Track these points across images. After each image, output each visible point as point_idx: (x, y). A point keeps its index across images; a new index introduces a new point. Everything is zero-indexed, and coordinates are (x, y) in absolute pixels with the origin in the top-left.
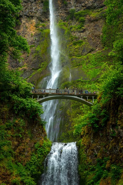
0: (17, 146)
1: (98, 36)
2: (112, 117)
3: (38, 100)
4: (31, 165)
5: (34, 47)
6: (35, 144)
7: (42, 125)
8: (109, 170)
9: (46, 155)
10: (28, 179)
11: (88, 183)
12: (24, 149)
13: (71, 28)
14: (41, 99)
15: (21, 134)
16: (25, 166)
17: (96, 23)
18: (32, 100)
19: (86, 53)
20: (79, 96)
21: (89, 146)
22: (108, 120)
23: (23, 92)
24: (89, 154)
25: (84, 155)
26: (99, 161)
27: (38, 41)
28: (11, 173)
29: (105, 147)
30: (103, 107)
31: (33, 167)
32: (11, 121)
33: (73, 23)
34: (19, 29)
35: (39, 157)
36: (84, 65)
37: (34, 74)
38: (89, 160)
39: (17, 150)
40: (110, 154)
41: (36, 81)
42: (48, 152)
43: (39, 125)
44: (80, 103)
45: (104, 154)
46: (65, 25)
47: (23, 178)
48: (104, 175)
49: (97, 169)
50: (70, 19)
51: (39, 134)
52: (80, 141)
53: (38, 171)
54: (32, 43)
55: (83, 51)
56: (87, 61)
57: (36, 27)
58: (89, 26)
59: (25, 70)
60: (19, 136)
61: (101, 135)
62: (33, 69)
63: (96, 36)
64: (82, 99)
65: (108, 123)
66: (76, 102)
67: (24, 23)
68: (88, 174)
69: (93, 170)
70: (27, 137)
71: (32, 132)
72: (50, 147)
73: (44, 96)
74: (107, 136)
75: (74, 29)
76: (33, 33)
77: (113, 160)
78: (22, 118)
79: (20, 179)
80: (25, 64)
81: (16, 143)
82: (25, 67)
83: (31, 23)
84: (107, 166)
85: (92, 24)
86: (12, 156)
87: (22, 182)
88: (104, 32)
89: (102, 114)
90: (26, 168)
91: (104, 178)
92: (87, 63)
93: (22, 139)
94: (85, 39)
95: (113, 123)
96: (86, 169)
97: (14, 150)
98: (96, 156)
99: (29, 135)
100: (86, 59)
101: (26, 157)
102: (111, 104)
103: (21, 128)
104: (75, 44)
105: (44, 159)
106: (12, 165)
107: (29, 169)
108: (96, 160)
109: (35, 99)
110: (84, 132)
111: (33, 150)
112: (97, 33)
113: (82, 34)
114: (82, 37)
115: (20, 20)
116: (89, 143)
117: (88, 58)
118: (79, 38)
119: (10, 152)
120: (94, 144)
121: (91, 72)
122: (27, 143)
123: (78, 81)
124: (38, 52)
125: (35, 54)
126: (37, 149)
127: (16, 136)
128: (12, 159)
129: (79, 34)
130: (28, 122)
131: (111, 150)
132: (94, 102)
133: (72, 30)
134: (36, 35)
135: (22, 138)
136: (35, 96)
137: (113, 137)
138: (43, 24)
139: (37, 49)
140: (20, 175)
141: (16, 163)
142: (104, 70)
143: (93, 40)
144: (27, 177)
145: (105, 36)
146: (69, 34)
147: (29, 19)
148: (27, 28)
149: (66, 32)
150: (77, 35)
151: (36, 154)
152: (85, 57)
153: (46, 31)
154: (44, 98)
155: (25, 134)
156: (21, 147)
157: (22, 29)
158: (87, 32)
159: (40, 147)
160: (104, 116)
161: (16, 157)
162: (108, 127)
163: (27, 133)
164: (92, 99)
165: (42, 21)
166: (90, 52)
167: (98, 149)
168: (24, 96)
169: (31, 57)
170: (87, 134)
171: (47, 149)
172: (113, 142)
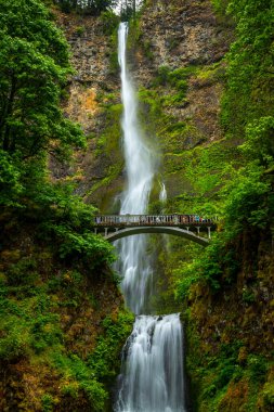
0: (69, 324)
1: (213, 114)
2: (247, 265)
3: (106, 237)
4: (96, 360)
5: (94, 139)
6: (102, 318)
7: (115, 283)
8: (244, 364)
9: (125, 339)
10: (92, 384)
11: (205, 390)
12: (83, 329)
13: (163, 101)
14: (112, 235)
15: (77, 301)
16: (86, 360)
17: (208, 89)
18: (95, 236)
19: (191, 145)
20: (182, 227)
21: (204, 321)
22: (238, 270)
23: (78, 223)
24: (206, 336)
25: (195, 337)
26: (224, 349)
27: (101, 127)
28: (61, 375)
29: (235, 321)
30: (230, 246)
31: (101, 362)
32: (58, 277)
33: (165, 91)
34: (66, 105)
35: (112, 344)
36: (189, 169)
37: (95, 187)
38: (206, 345)
39: (71, 332)
40: (246, 335)
41: (100, 200)
42: (129, 334)
43: (109, 284)
44: (184, 240)
45: (232, 334)
46: (150, 95)
47: (83, 383)
48: (235, 375)
49: (221, 365)
50: (161, 84)
51: (111, 299)
52: (187, 311)
53: (111, 369)
54: (90, 130)
55: (187, 142)
56: (194, 160)
57: (97, 100)
58: (195, 96)
59: (79, 181)
60: (73, 305)
61: (226, 298)
62: (93, 179)
63: (209, 114)
64: (188, 232)
65: (239, 275)
66: (177, 238)
67: (75, 96)
68: (203, 374)
69: (214, 365)
70: (87, 306)
71: (97, 297)
72: (131, 323)
73: (117, 229)
74: (237, 300)
75: (167, 102)
76: (93, 113)
77: (252, 346)
78: (78, 271)
79: (76, 385)
80: (79, 170)
81: (67, 317)
82: (79, 176)
83: (89, 95)
84: (240, 357)
85: (201, 92)
86: (62, 343)
87: (81, 390)
88: (224, 107)
89: (227, 259)
90: (88, 365)
91: (236, 381)
92: (194, 165)
93: (78, 310)
94: (188, 120)
95: (249, 276)
96: (200, 365)
97: (65, 330)
98: (218, 339)
99: (92, 303)
100: (191, 158)
101: (87, 343)
102: (244, 240)
103: (76, 290)
104: (170, 130)
105: (121, 347)
106: (62, 359)
107: (94, 367)
108: (219, 346)
109: (100, 235)
110: (195, 294)
111: (100, 330)
112: (211, 108)
113: (182, 110)
114: (182, 117)
115: (68, 90)
116: (205, 314)
117: (195, 155)
118: (177, 119)
119: (57, 335)
120: (215, 317)
121: (202, 181)
122: (89, 318)
123: (179, 199)
124: (102, 147)
125: (97, 151)
126: (106, 329)
127: (68, 306)
128: (61, 347)
129: (177, 111)
130: (89, 278)
131: (247, 328)
132: (210, 237)
133: (164, 104)
134: (97, 116)
135: (78, 307)
136: (100, 230)
137: (249, 303)
138: (110, 95)
139: (100, 141)
140: (78, 377)
141: (69, 357)
142: (228, 177)
143: (203, 121)
144: (90, 381)
145: (226, 114)
146: (158, 111)
147: (83, 88)
148: (80, 103)
149: (153, 108)
150: (174, 112)
151: (105, 337)
152: (190, 153)
153: (114, 108)
154: (117, 233)
155: (83, 300)
156: (78, 325)
157: (71, 107)
158: (193, 108)
159: (112, 324)
160: (231, 264)
161: (68, 344)
162: (239, 283)
163: (88, 298)
164: (207, 231)
165: (109, 91)
166: (199, 144)
167: (221, 327)
168: (79, 230)
169: (90, 157)
170: (200, 298)
171: (127, 328)
172: (250, 312)
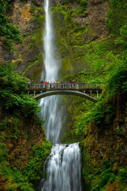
0: (12, 149)
1: (102, 21)
2: (119, 114)
3: (35, 97)
4: (28, 170)
5: (29, 36)
6: (32, 146)
7: (40, 125)
8: (116, 172)
9: (45, 158)
10: (25, 185)
11: (93, 188)
12: (20, 152)
13: (71, 13)
14: (38, 95)
15: (17, 135)
16: (22, 171)
17: (100, 5)
18: (28, 96)
19: (89, 41)
20: (81, 90)
21: (93, 147)
22: (114, 117)
23: (17, 88)
24: (94, 156)
25: (88, 156)
26: (105, 164)
27: (34, 29)
28: (7, 180)
29: (111, 147)
30: (110, 103)
31: (31, 172)
32: (5, 121)
33: (73, 6)
34: (11, 15)
35: (37, 161)
36: (87, 55)
37: (30, 66)
38: (94, 162)
39: (13, 154)
40: (118, 155)
41: (32, 75)
42: (48, 155)
43: (36, 125)
44: (84, 99)
45: (110, 155)
46: (64, 9)
47: (20, 184)
48: (111, 179)
49: (103, 173)
50: (70, 2)
51: (37, 134)
52: (84, 141)
53: (37, 176)
54: (27, 31)
55: (86, 38)
56: (91, 50)
57: (31, 12)
58: (91, 10)
59: (20, 62)
60: (14, 138)
61: (107, 133)
62: (29, 61)
63: (100, 21)
64: (84, 94)
65: (115, 120)
66: (79, 97)
67: (17, 9)
68: (92, 178)
69: (99, 173)
70: (23, 138)
71: (29, 133)
72: (49, 149)
73: (41, 92)
74: (113, 135)
75: (74, 13)
76: (28, 19)
77: (121, 162)
78: (17, 117)
79: (16, 185)
80: (20, 56)
81: (11, 145)
82: (20, 60)
83: (26, 8)
84: (114, 168)
85: (96, 7)
86: (7, 160)
87: (19, 188)
88: (110, 17)
89: (107, 110)
90: (23, 174)
91: (111, 182)
92: (90, 53)
93: (17, 141)
94: (87, 25)
95: (121, 120)
96: (90, 173)
97: (9, 153)
98: (102, 158)
99: (26, 136)
100: (89, 49)
101: (23, 160)
102: (118, 99)
103: (16, 129)
104: (76, 31)
105: (43, 163)
106: (7, 170)
107: (27, 175)
108: (102, 162)
109: (31, 95)
110: (88, 131)
111: (31, 153)
112: (101, 18)
113: (84, 19)
114: (84, 23)
115: (13, 5)
116: (94, 143)
117: (91, 47)
118: (81, 24)
119: (4, 156)
120: (99, 145)
121: (95, 63)
122: (24, 146)
123: (81, 74)
124: (34, 41)
125: (31, 44)
126: (34, 152)
127: (11, 138)
128: (7, 163)
129: (81, 19)
130: (24, 122)
131: (119, 151)
132: (98, 97)
133: (72, 15)
134: (31, 22)
135: (18, 139)
136: (31, 92)
137: (121, 136)
138: (39, 8)
139: (33, 38)
140: (17, 181)
141: (12, 168)
142: (109, 60)
143: (97, 26)
145: (110, 21)
146: (69, 19)
147: (22, 4)
148: (20, 13)
149: (66, 17)
150: (78, 20)
151: (33, 157)
152: (88, 46)
153: (41, 17)
154: (41, 94)
155: (20, 135)
156: (17, 150)
157: (15, 16)
158: (90, 17)
159: (38, 149)
160: (110, 113)
161: (11, 161)
162: (114, 125)
163: (23, 134)
164: (96, 93)
165: (38, 6)
166: (93, 40)
167: (103, 151)
168: (18, 93)
169: (27, 48)
170: (91, 133)
171: (47, 151)
172: (121, 142)
